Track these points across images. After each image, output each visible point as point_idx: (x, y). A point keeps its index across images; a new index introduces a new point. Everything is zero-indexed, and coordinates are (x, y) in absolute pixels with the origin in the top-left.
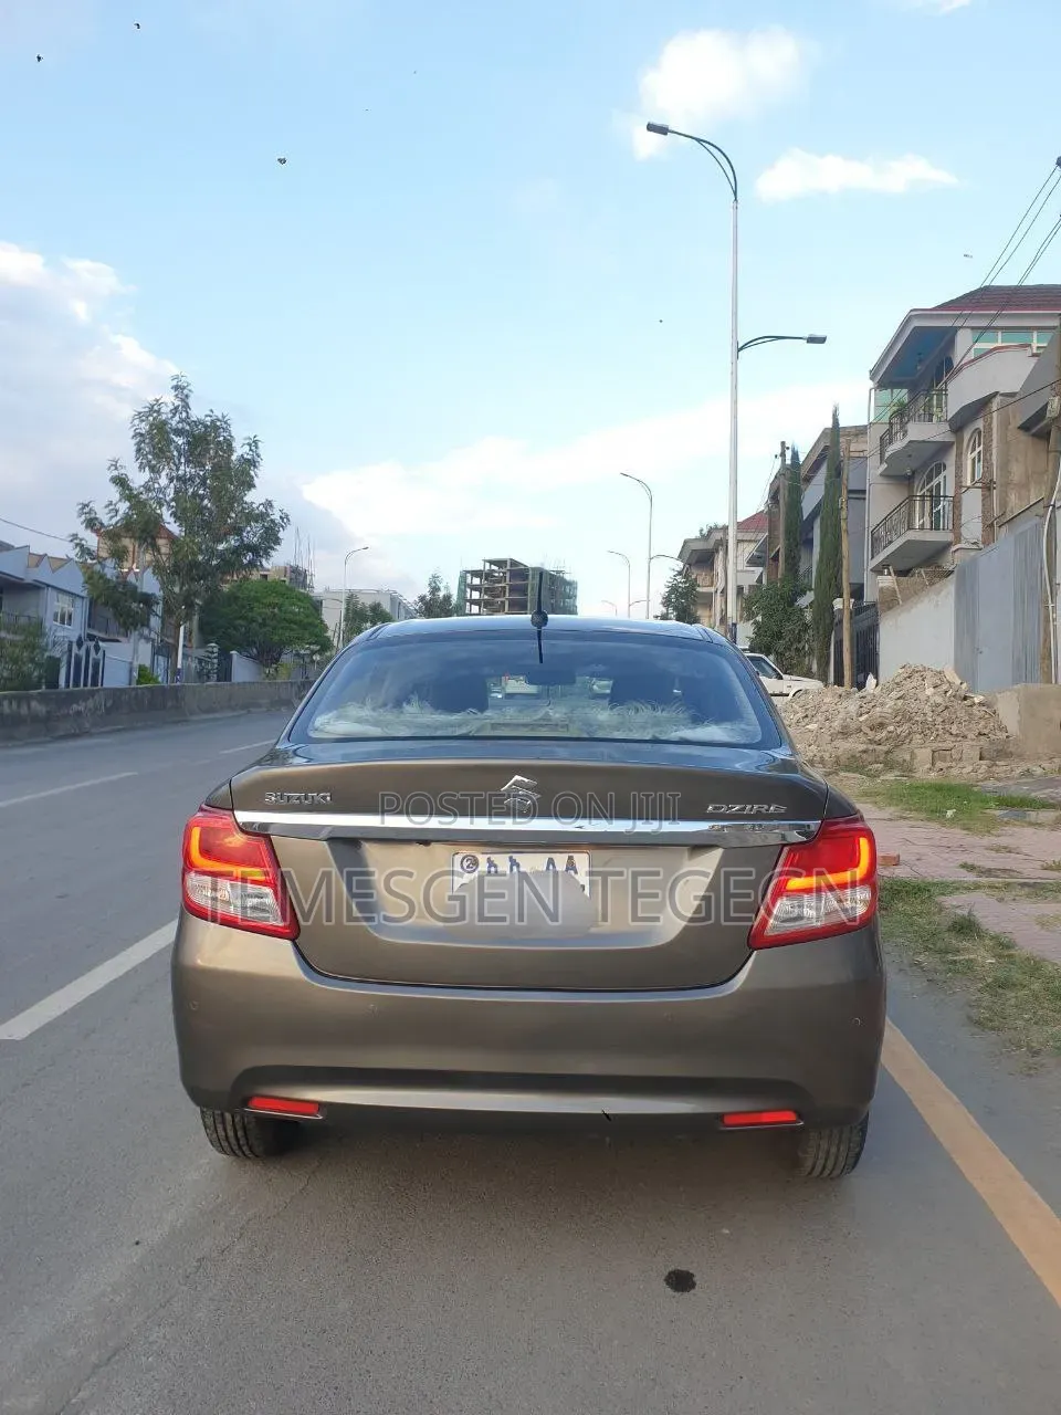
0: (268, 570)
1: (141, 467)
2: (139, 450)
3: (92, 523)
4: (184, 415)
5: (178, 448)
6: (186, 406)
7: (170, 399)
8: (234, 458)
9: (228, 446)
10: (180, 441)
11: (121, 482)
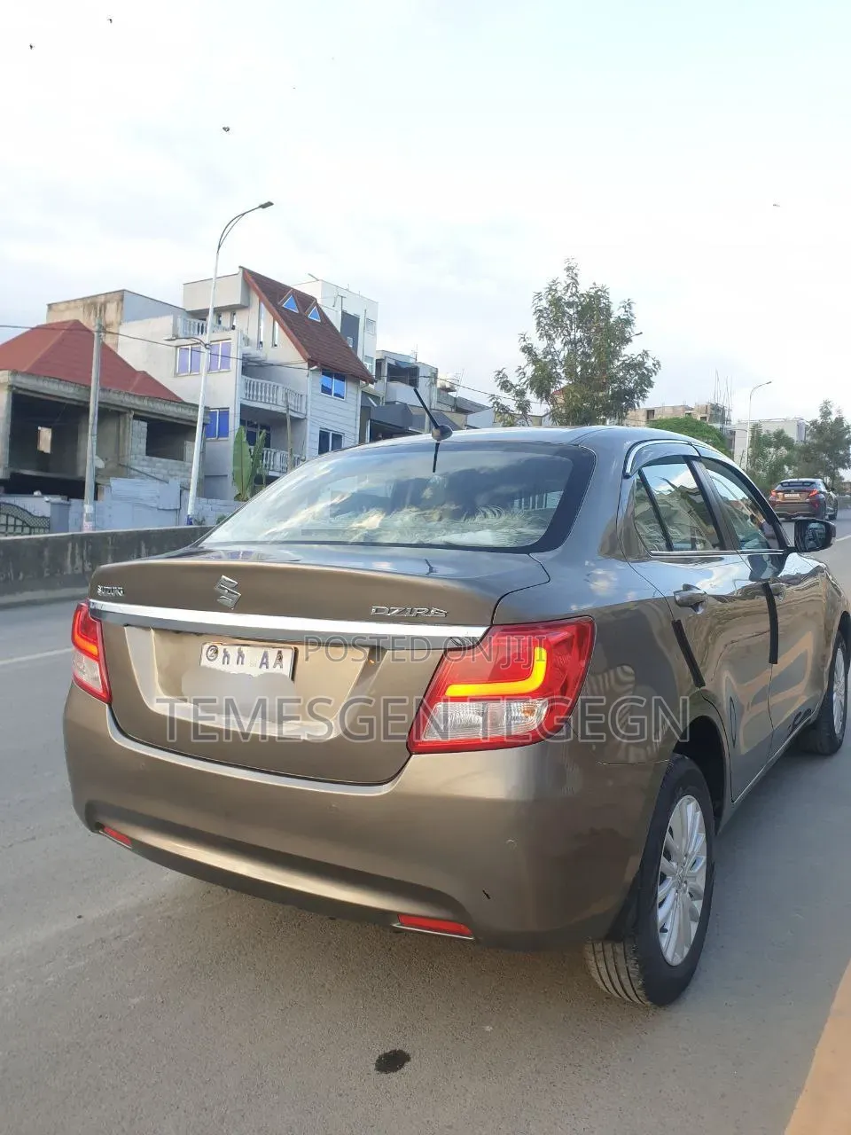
0: (692, 409)
1: (541, 336)
2: (539, 323)
3: (506, 385)
4: (574, 289)
5: (570, 318)
6: (576, 283)
7: (564, 279)
8: (612, 320)
9: (607, 311)
10: (571, 311)
11: (528, 350)
